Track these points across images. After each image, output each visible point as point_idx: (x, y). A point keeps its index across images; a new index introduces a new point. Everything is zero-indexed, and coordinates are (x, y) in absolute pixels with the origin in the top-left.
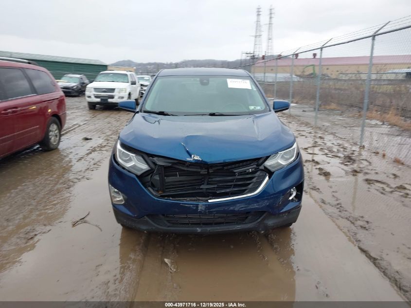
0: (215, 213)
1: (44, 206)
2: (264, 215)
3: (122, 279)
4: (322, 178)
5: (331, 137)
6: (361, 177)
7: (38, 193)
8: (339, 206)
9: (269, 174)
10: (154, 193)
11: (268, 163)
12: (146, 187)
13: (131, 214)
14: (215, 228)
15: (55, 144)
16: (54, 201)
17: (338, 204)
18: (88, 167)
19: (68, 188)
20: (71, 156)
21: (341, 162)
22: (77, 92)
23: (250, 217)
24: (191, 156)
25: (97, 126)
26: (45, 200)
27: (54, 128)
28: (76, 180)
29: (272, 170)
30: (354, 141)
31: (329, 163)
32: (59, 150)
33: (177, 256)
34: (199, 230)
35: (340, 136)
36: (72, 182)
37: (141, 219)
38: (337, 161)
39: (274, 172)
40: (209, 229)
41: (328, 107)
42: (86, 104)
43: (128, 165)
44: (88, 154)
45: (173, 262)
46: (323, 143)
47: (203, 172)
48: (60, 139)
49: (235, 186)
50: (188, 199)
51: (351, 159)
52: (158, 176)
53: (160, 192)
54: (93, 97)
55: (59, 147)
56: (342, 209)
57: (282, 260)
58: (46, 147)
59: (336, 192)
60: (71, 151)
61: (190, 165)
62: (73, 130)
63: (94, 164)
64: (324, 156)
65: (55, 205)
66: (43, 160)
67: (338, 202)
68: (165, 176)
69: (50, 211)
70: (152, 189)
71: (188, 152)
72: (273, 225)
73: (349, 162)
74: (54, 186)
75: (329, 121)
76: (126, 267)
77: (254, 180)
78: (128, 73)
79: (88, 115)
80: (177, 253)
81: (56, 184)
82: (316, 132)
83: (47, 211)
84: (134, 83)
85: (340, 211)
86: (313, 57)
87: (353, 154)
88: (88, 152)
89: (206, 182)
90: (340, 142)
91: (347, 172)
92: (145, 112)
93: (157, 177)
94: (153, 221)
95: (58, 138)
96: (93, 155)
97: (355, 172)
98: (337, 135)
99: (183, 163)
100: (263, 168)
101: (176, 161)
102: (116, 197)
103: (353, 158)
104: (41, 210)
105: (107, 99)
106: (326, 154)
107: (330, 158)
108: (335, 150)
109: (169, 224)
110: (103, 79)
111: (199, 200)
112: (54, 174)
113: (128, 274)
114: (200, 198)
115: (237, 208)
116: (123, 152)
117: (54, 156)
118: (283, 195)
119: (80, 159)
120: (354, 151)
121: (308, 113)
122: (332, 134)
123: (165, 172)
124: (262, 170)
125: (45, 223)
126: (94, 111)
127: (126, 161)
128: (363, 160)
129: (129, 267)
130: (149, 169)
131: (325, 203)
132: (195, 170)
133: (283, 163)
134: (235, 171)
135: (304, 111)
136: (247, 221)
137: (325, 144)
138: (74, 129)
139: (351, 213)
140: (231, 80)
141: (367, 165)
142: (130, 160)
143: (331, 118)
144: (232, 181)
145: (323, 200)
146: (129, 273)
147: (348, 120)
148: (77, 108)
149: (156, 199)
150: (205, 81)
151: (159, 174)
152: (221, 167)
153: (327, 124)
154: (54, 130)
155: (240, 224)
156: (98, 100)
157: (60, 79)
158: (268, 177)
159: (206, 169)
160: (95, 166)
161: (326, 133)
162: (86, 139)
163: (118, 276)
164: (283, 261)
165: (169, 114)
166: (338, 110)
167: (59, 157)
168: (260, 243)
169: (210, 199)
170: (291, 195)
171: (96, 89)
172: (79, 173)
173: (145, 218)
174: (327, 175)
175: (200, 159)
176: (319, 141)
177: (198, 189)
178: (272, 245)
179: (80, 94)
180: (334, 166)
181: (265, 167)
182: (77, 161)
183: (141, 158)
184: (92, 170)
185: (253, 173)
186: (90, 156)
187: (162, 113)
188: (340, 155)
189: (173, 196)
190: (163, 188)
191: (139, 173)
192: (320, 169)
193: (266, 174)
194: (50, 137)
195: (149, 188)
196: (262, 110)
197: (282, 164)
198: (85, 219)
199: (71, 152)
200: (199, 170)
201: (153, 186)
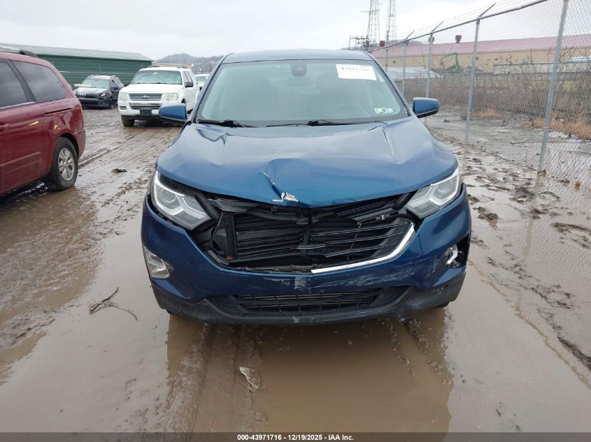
0: (322, 291)
1: (46, 281)
2: (406, 292)
3: (169, 405)
4: (485, 223)
5: (491, 159)
6: (545, 220)
7: (39, 258)
8: (517, 269)
9: (414, 222)
10: (219, 260)
11: (414, 204)
12: (204, 250)
13: (180, 295)
14: (324, 316)
15: (68, 179)
16: (64, 270)
17: (516, 266)
18: (120, 214)
19: (87, 249)
20: (93, 198)
21: (512, 197)
22: (106, 101)
23: (382, 296)
24: (280, 196)
25: (134, 151)
26: (47, 270)
27: (66, 154)
28: (98, 236)
29: (421, 215)
30: (529, 164)
31: (493, 200)
32: (75, 189)
33: (261, 360)
34: (296, 320)
35: (506, 157)
36: (93, 239)
37: (198, 303)
38: (504, 196)
39: (423, 219)
40: (313, 318)
41: (482, 115)
42: (120, 119)
43: (173, 213)
44: (119, 195)
45: (254, 373)
46: (480, 168)
47: (302, 221)
48: (76, 172)
49: (357, 245)
50: (277, 268)
51: (527, 192)
52: (224, 230)
53: (229, 258)
54: (128, 107)
55: (76, 185)
56: (524, 273)
57: (434, 364)
58: (54, 184)
59: (510, 245)
60: (93, 190)
61: (279, 211)
62: (97, 157)
63: (129, 210)
64: (485, 189)
65: (63, 277)
66: (50, 205)
67: (515, 262)
68: (237, 230)
69: (55, 289)
70: (214, 252)
71: (274, 188)
72: (420, 308)
73: (524, 197)
74: (65, 247)
75: (486, 135)
76: (176, 383)
77: (389, 234)
78: (181, 70)
79: (122, 135)
80: (260, 355)
81: (67, 243)
82: (467, 152)
83: (49, 288)
84: (189, 85)
85: (520, 278)
86: (456, 41)
87: (529, 184)
88: (120, 191)
89: (306, 239)
90: (507, 166)
91: (522, 214)
92: (201, 122)
93: (223, 233)
94: (218, 307)
95: (73, 171)
96: (128, 195)
97: (536, 213)
98: (500, 155)
99: (266, 207)
100: (405, 213)
101: (255, 205)
102: (155, 267)
103: (530, 190)
104: (41, 287)
105: (150, 111)
106: (488, 186)
107: (494, 192)
108: (501, 179)
109: (245, 311)
110: (143, 79)
111: (295, 270)
112: (66, 227)
113: (179, 396)
114: (298, 267)
115: (361, 282)
116: (165, 190)
117: (66, 199)
118: (438, 258)
119: (107, 203)
120: (529, 179)
121: (452, 124)
122: (492, 154)
123: (236, 224)
124: (403, 216)
125: (47, 308)
126: (131, 129)
127: (169, 206)
128: (545, 193)
129: (181, 383)
130: (209, 218)
131: (494, 265)
132: (286, 219)
133: (439, 202)
134: (356, 219)
135: (445, 121)
136: (376, 302)
137: (484, 170)
138: (101, 156)
139: (538, 281)
140: (342, 66)
141: (554, 202)
142: (176, 204)
143: (489, 130)
144: (351, 236)
145: (490, 259)
146: (181, 394)
147: (515, 133)
148: (107, 125)
149: (222, 269)
150: (300, 69)
151: (227, 227)
152: (332, 213)
153: (483, 140)
154: (67, 158)
155: (365, 308)
156: (137, 112)
157: (81, 83)
158: (413, 227)
159: (305, 216)
160: (130, 213)
161: (484, 153)
162: (118, 171)
163: (163, 400)
164: (437, 366)
165: (241, 124)
166: (498, 118)
167: (74, 200)
168: (395, 335)
169: (315, 268)
170: (449, 256)
171: (133, 96)
172: (105, 225)
173: (204, 302)
174: (492, 218)
175: (295, 200)
176: (475, 166)
177: (293, 250)
178: (415, 338)
179: (110, 104)
180: (501, 203)
181: (408, 211)
182: (102, 206)
183: (194, 200)
184: (126, 220)
185: (388, 221)
186: (123, 197)
187: (229, 124)
188: (508, 186)
189: (250, 264)
190: (233, 250)
191: (192, 226)
192: (480, 209)
193: (409, 223)
194: (61, 169)
195: (210, 252)
196: (396, 113)
197: (437, 205)
198: (111, 300)
199: (94, 192)
200: (294, 219)
201: (216, 248)
